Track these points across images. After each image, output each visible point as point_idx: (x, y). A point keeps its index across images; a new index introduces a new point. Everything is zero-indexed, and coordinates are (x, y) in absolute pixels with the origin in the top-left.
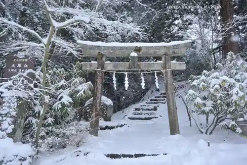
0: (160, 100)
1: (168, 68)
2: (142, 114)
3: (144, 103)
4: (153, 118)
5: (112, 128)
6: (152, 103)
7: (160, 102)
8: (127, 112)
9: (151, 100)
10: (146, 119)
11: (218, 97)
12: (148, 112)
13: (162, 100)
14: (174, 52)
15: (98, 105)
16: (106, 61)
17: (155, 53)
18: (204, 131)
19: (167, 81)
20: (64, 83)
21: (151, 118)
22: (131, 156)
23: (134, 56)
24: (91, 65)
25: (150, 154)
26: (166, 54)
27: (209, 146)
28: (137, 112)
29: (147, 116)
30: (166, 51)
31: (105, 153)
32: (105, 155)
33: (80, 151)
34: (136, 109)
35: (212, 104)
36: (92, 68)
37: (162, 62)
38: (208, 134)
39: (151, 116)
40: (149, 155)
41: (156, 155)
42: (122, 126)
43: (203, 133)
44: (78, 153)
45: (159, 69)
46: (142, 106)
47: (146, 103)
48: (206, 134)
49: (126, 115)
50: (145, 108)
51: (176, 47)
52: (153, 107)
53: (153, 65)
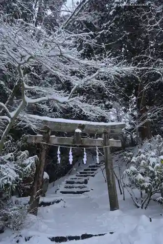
0: (89, 173)
1: (108, 145)
2: (73, 188)
4: (85, 192)
5: (49, 204)
6: (82, 176)
7: (90, 175)
8: (58, 185)
9: (81, 173)
10: (78, 193)
11: (156, 174)
12: (79, 185)
13: (92, 173)
14: (112, 132)
16: (51, 135)
17: (96, 130)
20: (11, 157)
21: (83, 192)
22: (77, 238)
23: (78, 133)
24: (36, 138)
25: (97, 234)
26: (105, 133)
27: (151, 221)
28: (69, 185)
29: (79, 190)
30: (106, 129)
31: (49, 237)
32: (50, 239)
33: (20, 236)
34: (67, 182)
35: (150, 180)
36: (37, 141)
37: (102, 139)
38: (144, 208)
39: (82, 190)
40: (96, 236)
41: (103, 235)
42: (58, 202)
43: (138, 207)
44: (18, 238)
45: (100, 145)
46: (73, 179)
47: (77, 176)
48: (142, 208)
49: (58, 190)
50: (76, 181)
51: (113, 127)
52: (84, 180)
53: (94, 141)
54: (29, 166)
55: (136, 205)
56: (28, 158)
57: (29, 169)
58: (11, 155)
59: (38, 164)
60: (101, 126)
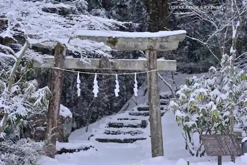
1: (153, 69)
2: (120, 133)
3: (125, 115)
4: (139, 139)
6: (139, 114)
8: (93, 130)
9: (139, 109)
10: (126, 141)
12: (130, 129)
14: (162, 47)
15: (56, 117)
17: (136, 46)
18: (194, 152)
19: (150, 86)
20: (17, 90)
21: (134, 140)
26: (150, 49)
28: (112, 129)
29: (128, 136)
30: (152, 44)
34: (111, 125)
36: (48, 65)
37: (145, 59)
38: (199, 155)
39: (134, 137)
42: (86, 149)
43: (193, 155)
45: (141, 68)
46: (121, 119)
47: (130, 114)
48: (197, 156)
49: (92, 136)
50: (126, 123)
51: (164, 40)
52: (140, 122)
53: (132, 63)
54: (39, 101)
55: (191, 152)
56: (37, 90)
57: (39, 105)
58: (17, 88)
59: (50, 98)
60: (144, 39)
